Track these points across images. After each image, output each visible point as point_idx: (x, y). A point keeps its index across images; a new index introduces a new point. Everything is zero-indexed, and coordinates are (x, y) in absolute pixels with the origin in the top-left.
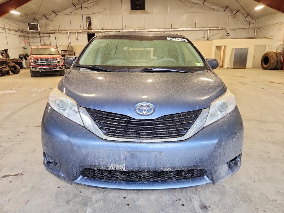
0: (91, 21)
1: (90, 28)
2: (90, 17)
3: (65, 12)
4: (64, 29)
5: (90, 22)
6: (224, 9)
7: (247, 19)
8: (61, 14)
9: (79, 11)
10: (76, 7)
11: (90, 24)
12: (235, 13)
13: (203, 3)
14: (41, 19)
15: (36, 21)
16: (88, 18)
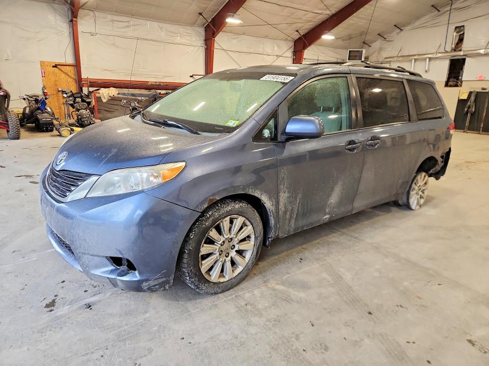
0: (464, 33)
1: (459, 49)
2: (463, 26)
3: (417, 23)
4: (407, 55)
5: (462, 36)
8: (409, 28)
9: (445, 18)
10: (439, 11)
11: (461, 40)
14: (375, 41)
15: (366, 46)
16: (460, 29)
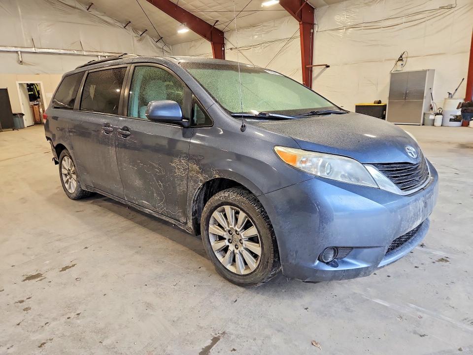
6: (124, 26)
7: (159, 44)
12: (141, 33)
13: (88, 10)
